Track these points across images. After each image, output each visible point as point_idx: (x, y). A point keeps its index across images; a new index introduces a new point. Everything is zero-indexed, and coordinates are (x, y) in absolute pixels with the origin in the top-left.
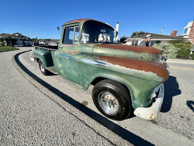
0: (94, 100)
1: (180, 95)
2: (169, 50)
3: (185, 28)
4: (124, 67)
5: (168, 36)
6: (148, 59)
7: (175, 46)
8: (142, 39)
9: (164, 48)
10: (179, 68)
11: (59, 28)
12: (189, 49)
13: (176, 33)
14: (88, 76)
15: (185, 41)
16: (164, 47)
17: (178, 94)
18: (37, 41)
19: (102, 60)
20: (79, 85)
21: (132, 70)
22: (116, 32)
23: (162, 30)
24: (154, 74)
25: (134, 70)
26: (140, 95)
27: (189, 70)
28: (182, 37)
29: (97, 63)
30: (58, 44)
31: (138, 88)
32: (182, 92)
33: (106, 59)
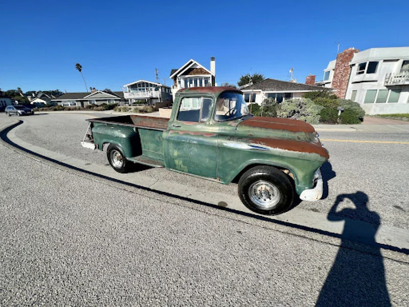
0: (244, 195)
1: (335, 178)
2: (309, 110)
3: (326, 70)
4: (287, 150)
5: (303, 85)
6: (305, 138)
7: (316, 103)
8: (263, 91)
9: (300, 107)
10: (326, 140)
11: (81, 67)
12: (336, 107)
13: (314, 80)
14: (235, 165)
15: (329, 93)
16: (300, 105)
17: (333, 177)
18: (23, 98)
19: (257, 143)
20: (215, 179)
21: (295, 152)
22: (212, 76)
23: (290, 71)
24: (318, 155)
25: (298, 152)
26: (304, 177)
27: (340, 142)
28: (323, 86)
29: (251, 148)
30: (84, 102)
31: (302, 171)
32: (336, 174)
33: (262, 142)
